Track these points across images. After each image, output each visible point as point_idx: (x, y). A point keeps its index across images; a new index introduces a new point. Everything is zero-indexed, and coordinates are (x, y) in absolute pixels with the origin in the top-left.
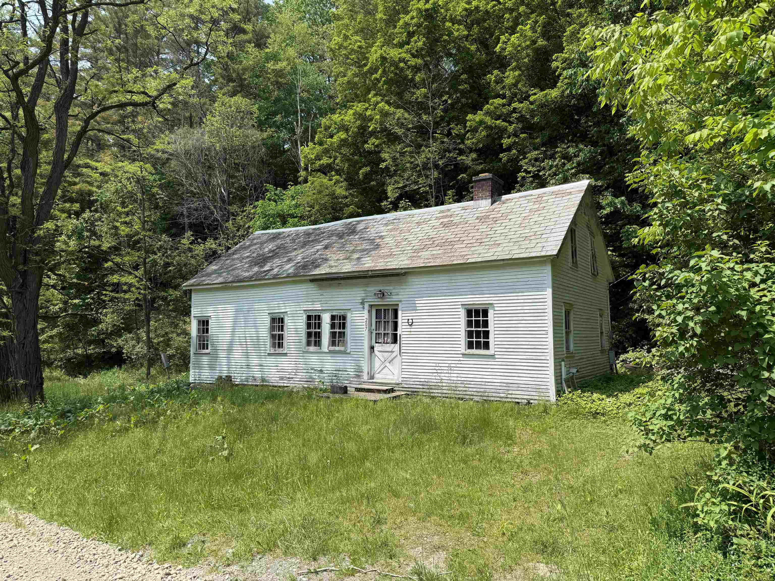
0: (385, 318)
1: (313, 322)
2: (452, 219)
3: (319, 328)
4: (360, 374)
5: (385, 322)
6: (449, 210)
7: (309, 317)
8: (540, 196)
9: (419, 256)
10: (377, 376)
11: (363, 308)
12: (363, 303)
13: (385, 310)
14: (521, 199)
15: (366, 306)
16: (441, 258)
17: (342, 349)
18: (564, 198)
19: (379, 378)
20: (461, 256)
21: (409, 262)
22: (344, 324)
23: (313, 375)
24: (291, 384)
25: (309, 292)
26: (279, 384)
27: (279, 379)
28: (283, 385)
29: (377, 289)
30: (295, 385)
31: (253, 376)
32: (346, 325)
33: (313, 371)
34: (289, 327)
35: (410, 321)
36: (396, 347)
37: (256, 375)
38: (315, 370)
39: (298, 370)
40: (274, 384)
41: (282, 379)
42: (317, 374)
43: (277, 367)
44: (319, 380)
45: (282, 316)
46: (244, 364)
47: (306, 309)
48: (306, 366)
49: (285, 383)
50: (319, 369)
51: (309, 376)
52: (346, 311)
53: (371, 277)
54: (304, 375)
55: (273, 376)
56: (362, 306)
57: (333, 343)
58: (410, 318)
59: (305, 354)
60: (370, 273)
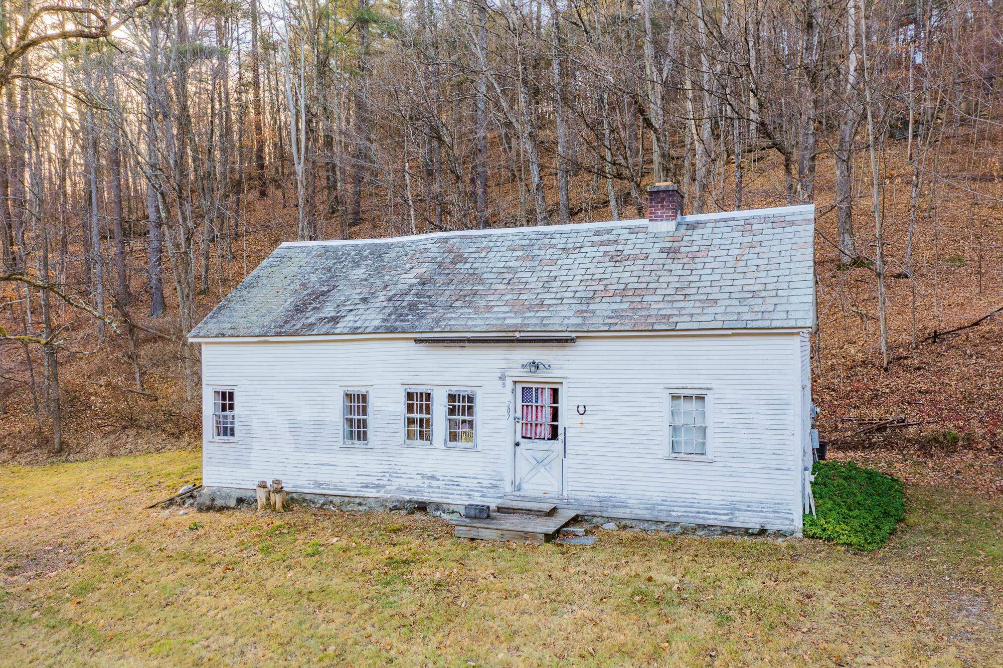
0: (537, 402)
1: (416, 402)
2: (619, 248)
3: (428, 412)
4: (498, 483)
5: (537, 407)
6: (609, 231)
7: (410, 396)
8: (748, 222)
9: (593, 312)
10: (525, 486)
11: (504, 385)
12: (502, 378)
13: (537, 389)
14: (719, 224)
15: (509, 382)
16: (631, 318)
17: (469, 445)
18: (786, 230)
19: (529, 489)
20: (664, 317)
21: (579, 321)
22: (470, 408)
23: (420, 482)
24: (381, 494)
25: (410, 357)
26: (361, 494)
27: (362, 487)
28: (367, 495)
29: (526, 357)
30: (389, 496)
31: (316, 481)
32: (475, 409)
33: (419, 477)
34: (375, 409)
35: (582, 410)
36: (557, 445)
37: (321, 479)
38: (424, 476)
39: (394, 474)
40: (352, 494)
41: (367, 487)
42: (427, 482)
43: (357, 469)
44: (431, 490)
45: (363, 391)
46: (300, 462)
47: (404, 382)
48: (406, 468)
49: (371, 493)
50: (430, 474)
51: (412, 484)
52: (475, 389)
53: (519, 341)
54: (403, 482)
55: (350, 481)
56: (501, 383)
57: (453, 437)
58: (581, 404)
59: (405, 451)
60: (518, 335)
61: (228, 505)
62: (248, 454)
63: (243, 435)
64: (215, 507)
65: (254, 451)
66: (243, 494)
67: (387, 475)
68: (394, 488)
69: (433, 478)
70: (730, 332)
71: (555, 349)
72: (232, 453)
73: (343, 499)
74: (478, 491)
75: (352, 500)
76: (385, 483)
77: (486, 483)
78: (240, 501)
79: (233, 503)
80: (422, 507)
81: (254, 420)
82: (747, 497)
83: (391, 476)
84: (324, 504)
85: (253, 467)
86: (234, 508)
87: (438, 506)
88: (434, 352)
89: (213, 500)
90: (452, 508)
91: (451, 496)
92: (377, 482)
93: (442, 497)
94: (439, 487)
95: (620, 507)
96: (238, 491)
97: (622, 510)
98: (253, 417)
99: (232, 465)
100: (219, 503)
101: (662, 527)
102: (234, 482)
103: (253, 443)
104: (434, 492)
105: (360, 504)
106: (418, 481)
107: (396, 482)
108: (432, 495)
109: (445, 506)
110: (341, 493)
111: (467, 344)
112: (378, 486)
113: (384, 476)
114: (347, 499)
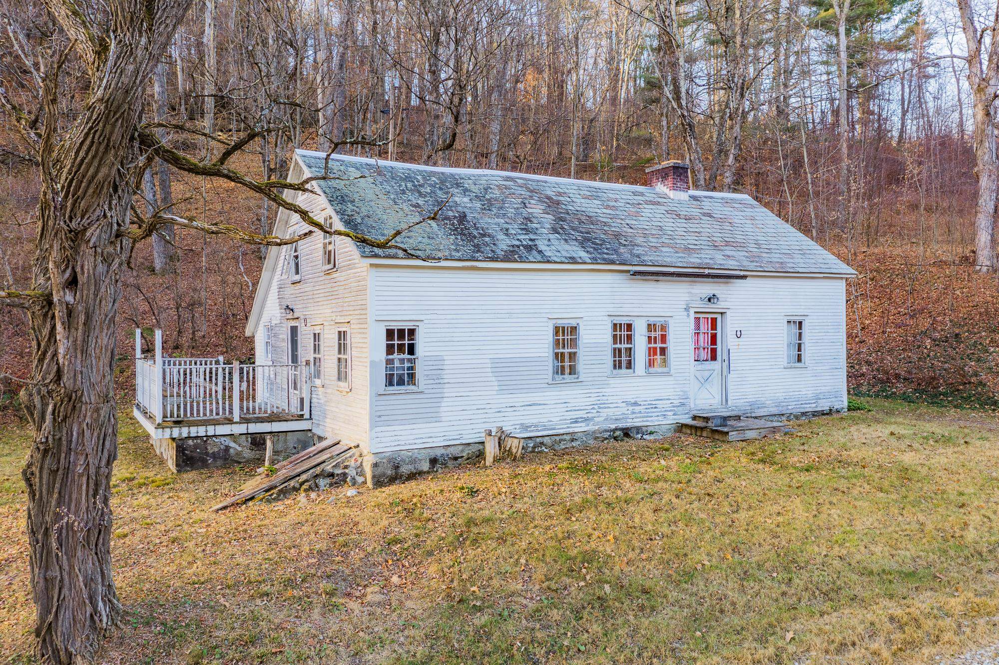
0: (703, 329)
1: (620, 333)
3: (630, 342)
4: (685, 401)
5: (703, 334)
7: (615, 327)
11: (688, 315)
12: (687, 309)
13: (703, 319)
15: (691, 313)
17: (664, 370)
22: (664, 337)
23: (624, 410)
24: (591, 428)
25: (615, 290)
26: (571, 430)
27: (571, 423)
28: (576, 430)
29: (703, 291)
30: (597, 428)
31: (522, 424)
32: (667, 338)
33: (624, 404)
34: (585, 341)
35: (739, 333)
36: (716, 365)
37: (528, 421)
38: (628, 403)
39: (602, 406)
40: (562, 431)
41: (576, 422)
42: (631, 408)
43: (565, 405)
44: (634, 416)
45: (573, 323)
46: (504, 405)
47: (610, 313)
48: (615, 398)
49: (580, 428)
50: (633, 401)
51: (618, 412)
52: (666, 319)
53: (708, 276)
54: (610, 412)
55: (558, 419)
56: (686, 313)
57: (651, 363)
58: (739, 329)
59: (612, 381)
60: (707, 271)
61: (420, 469)
62: (438, 405)
63: (432, 381)
64: (401, 476)
65: (445, 399)
66: (433, 453)
67: (596, 407)
68: (601, 419)
69: (636, 404)
70: (822, 275)
71: (722, 285)
72: (414, 406)
73: (554, 438)
74: (671, 411)
75: (565, 437)
76: (593, 415)
77: (676, 402)
78: (434, 461)
79: (426, 466)
80: (627, 433)
81: (446, 362)
82: (824, 389)
83: (600, 408)
84: (534, 447)
85: (444, 419)
86: (428, 472)
87: (638, 429)
88: (635, 285)
89: (397, 467)
90: (650, 429)
91: (650, 419)
92: (585, 416)
93: (643, 421)
94: (640, 412)
95: (762, 408)
96: (423, 451)
97: (762, 410)
98: (445, 358)
99: (414, 421)
100: (405, 469)
101: (784, 418)
102: (416, 441)
103: (445, 390)
104: (636, 418)
105: (572, 440)
106: (624, 409)
107: (605, 413)
108: (635, 420)
109: (644, 429)
110: (550, 432)
111: (661, 278)
112: (586, 420)
113: (593, 408)
114: (557, 438)
